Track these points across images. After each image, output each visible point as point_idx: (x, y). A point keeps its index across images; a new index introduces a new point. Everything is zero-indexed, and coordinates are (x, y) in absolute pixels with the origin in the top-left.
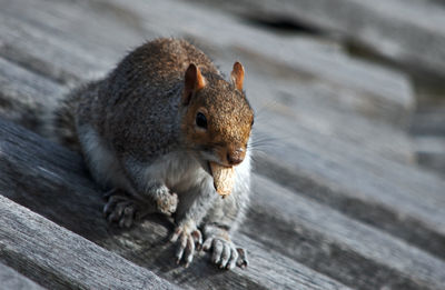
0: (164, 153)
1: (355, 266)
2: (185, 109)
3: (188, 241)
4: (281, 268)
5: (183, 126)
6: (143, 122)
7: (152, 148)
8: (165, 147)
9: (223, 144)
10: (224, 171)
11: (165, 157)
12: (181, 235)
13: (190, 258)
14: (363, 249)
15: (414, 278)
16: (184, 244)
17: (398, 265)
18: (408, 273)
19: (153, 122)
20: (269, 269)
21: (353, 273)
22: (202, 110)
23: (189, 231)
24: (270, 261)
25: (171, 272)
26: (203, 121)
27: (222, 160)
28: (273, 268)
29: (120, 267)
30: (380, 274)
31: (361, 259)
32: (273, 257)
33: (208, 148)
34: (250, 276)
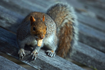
0: (27, 37)
1: (82, 56)
2: (31, 26)
3: (35, 55)
4: (58, 60)
5: (31, 30)
6: (22, 30)
7: (24, 36)
8: (27, 36)
9: (39, 34)
10: (40, 40)
11: (27, 38)
12: (33, 53)
13: (35, 59)
14: (84, 52)
15: (96, 59)
16: (34, 55)
17: (92, 56)
18: (94, 58)
19: (24, 30)
20: (55, 60)
21: (82, 57)
22: (34, 26)
23: (35, 52)
24: (55, 58)
25: (31, 62)
26: (35, 29)
27: (39, 38)
28: (56, 60)
29: (12, 65)
30: (88, 58)
31: (83, 54)
32: (57, 57)
33: (36, 35)
34: (50, 63)
